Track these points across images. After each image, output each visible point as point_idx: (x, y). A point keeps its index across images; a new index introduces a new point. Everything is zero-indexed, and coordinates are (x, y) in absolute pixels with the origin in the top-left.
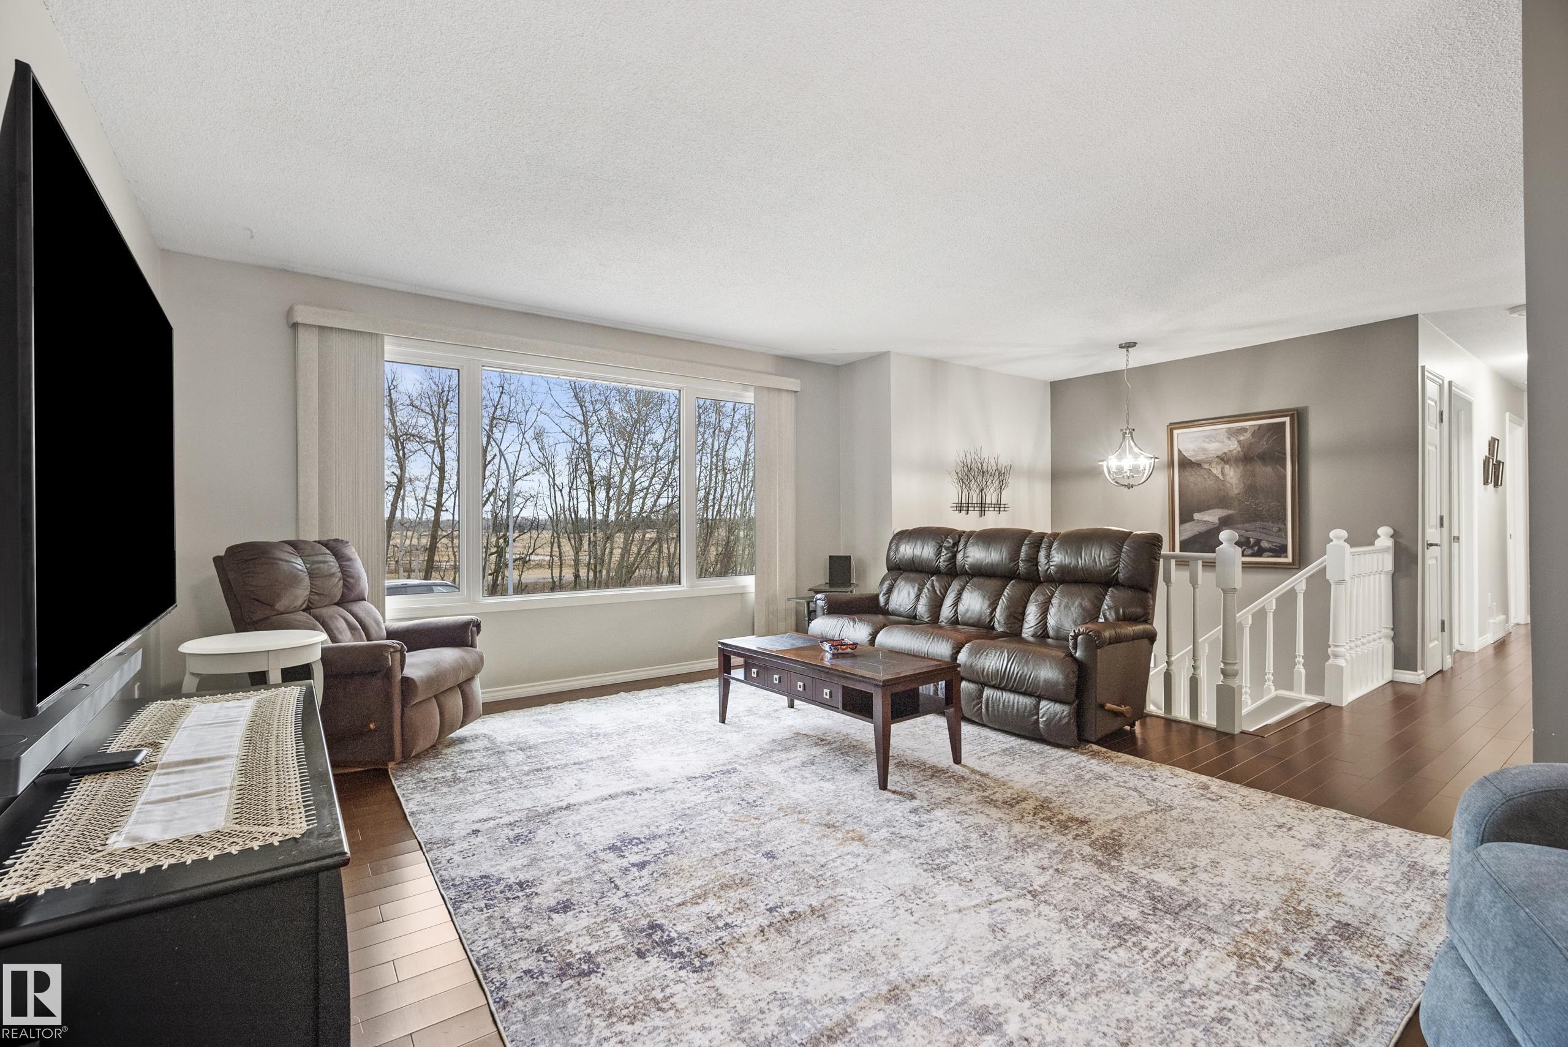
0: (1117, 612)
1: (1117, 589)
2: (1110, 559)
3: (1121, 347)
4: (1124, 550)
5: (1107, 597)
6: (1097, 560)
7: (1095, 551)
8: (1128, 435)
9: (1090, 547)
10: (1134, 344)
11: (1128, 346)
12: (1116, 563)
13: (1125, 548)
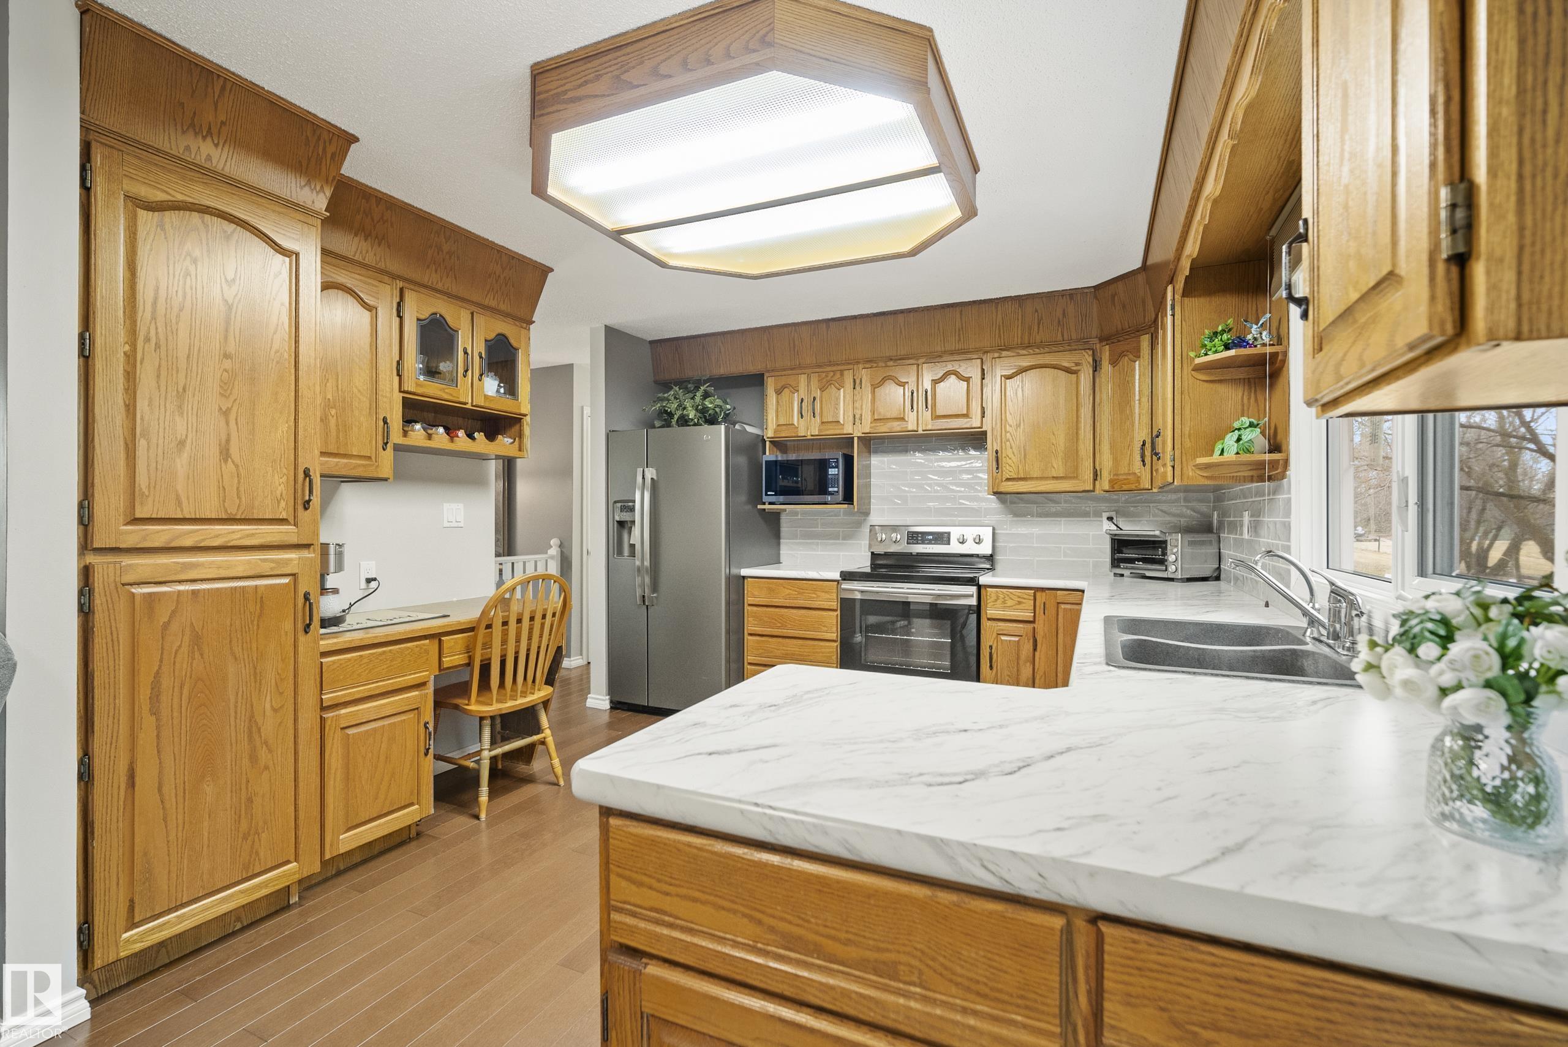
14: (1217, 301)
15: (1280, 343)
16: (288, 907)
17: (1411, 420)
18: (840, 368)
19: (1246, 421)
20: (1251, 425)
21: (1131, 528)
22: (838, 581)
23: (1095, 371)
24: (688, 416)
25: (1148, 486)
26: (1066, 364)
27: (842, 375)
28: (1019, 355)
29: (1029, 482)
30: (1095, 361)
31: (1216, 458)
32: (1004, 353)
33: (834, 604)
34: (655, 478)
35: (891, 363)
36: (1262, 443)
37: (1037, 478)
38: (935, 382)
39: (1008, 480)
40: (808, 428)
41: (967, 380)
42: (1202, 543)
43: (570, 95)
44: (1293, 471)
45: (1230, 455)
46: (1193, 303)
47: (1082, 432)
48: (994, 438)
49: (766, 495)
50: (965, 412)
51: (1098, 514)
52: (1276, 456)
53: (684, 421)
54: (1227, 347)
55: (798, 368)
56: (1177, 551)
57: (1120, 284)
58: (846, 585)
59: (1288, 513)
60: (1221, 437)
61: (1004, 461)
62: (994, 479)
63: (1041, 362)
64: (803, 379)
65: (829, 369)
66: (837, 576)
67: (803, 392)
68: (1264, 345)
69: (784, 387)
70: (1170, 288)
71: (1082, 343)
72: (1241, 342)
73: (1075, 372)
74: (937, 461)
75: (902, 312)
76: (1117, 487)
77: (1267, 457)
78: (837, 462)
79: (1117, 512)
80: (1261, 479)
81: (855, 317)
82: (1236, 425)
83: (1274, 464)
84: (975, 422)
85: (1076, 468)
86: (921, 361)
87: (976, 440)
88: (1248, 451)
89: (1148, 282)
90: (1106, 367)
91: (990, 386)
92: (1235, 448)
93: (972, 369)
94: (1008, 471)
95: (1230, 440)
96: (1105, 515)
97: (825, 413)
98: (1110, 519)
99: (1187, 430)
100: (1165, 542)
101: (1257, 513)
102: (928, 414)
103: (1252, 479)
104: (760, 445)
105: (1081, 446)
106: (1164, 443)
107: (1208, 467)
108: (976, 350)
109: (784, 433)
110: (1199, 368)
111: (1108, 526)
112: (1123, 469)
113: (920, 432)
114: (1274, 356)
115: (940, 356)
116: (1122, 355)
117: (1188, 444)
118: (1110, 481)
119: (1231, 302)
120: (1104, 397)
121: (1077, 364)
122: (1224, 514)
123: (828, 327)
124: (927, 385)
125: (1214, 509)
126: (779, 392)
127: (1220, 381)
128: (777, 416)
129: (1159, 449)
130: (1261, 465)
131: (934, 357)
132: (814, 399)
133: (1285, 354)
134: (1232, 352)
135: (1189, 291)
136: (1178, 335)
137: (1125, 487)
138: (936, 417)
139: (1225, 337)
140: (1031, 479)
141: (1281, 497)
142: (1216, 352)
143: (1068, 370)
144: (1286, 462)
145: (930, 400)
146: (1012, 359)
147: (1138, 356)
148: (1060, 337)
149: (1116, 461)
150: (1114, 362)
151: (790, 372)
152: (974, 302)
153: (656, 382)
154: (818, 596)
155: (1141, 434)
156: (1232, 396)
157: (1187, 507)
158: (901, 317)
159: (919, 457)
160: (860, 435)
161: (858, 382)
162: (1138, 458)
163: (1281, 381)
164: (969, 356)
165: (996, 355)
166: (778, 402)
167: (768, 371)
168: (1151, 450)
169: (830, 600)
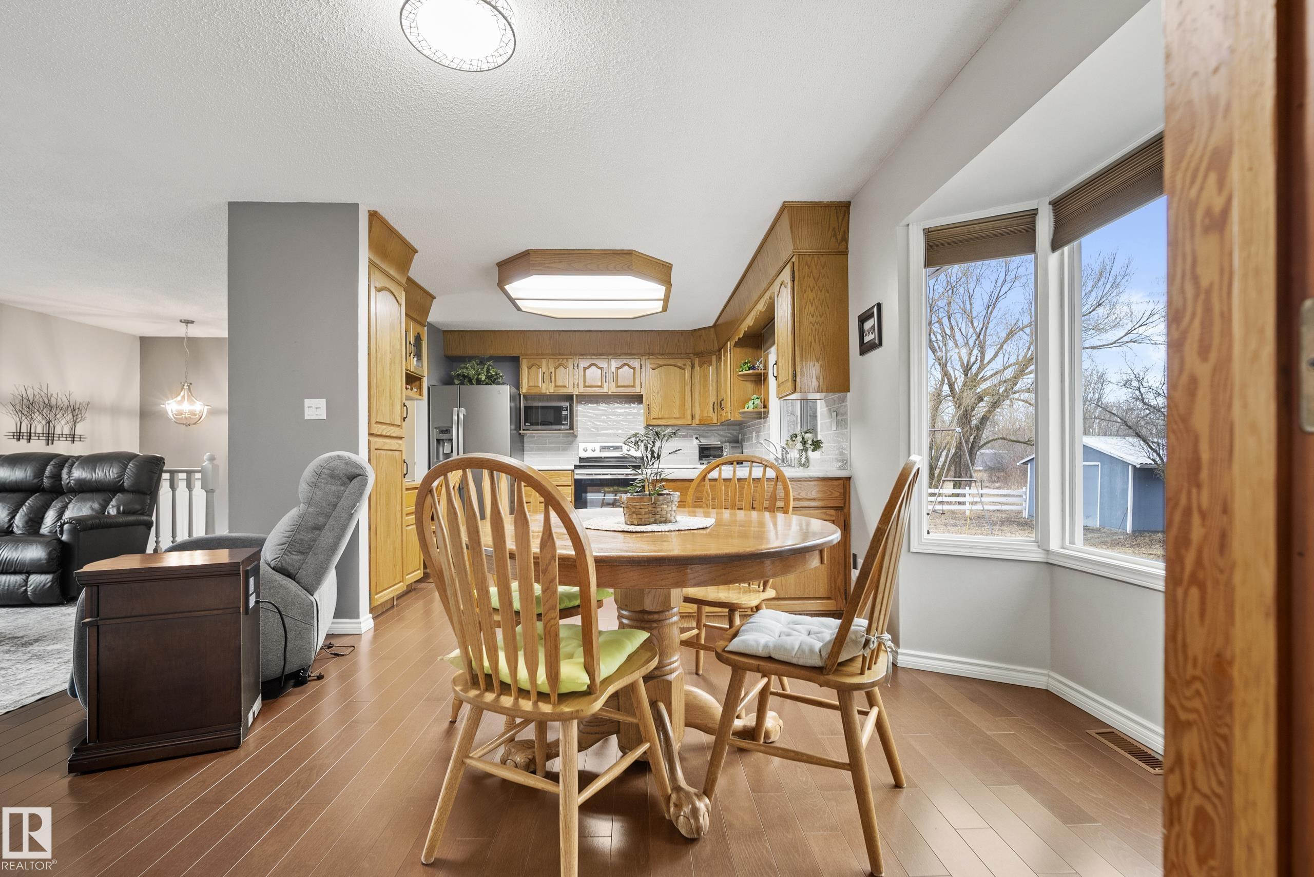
0: (118, 509)
1: (122, 494)
2: (117, 474)
3: (181, 321)
4: (129, 467)
5: (114, 500)
6: (107, 474)
7: (106, 469)
8: (186, 387)
9: (103, 465)
10: (192, 322)
11: (188, 322)
12: (121, 475)
13: (131, 465)
14: (745, 350)
15: (765, 369)
16: (393, 607)
17: (799, 401)
18: (567, 357)
19: (755, 396)
20: (757, 398)
21: (705, 442)
22: (573, 471)
23: (692, 369)
24: (481, 378)
25: (716, 422)
26: (680, 365)
27: (567, 361)
28: (658, 358)
29: (663, 420)
30: (692, 364)
31: (746, 409)
32: (651, 357)
33: (570, 483)
34: (465, 414)
35: (593, 357)
36: (761, 405)
37: (667, 418)
38: (618, 368)
39: (654, 419)
40: (547, 388)
41: (634, 369)
42: (736, 447)
43: (547, 265)
44: (770, 415)
45: (751, 409)
46: (737, 350)
47: (686, 397)
48: (647, 398)
49: (525, 425)
50: (632, 384)
51: (692, 436)
52: (765, 409)
53: (479, 382)
54: (749, 369)
55: (542, 355)
56: (727, 453)
57: (703, 331)
58: (577, 471)
59: (769, 430)
60: (747, 402)
61: (651, 409)
62: (647, 418)
63: (669, 363)
64: (544, 362)
65: (560, 357)
66: (572, 468)
67: (544, 369)
68: (761, 369)
69: (533, 365)
70: (729, 343)
71: (686, 356)
72: (753, 368)
73: (684, 369)
74: (614, 408)
75: (601, 331)
76: (702, 423)
77: (763, 410)
78: (567, 408)
79: (700, 435)
80: (761, 418)
81: (575, 331)
82: (752, 398)
83: (765, 412)
84: (637, 390)
85: (684, 414)
86: (610, 357)
87: (638, 399)
88: (757, 408)
89: (716, 332)
90: (697, 368)
91: (644, 372)
92: (752, 406)
93: (636, 363)
94: (654, 414)
95: (751, 403)
96: (694, 437)
97: (558, 381)
98: (697, 438)
99: (735, 399)
100: (722, 447)
101: (758, 432)
102: (614, 384)
103: (757, 418)
104: (518, 397)
105: (686, 404)
106: (726, 403)
107: (743, 413)
108: (638, 354)
109: (533, 391)
110: (740, 376)
111: (696, 442)
112: (705, 415)
113: (610, 393)
114: (764, 373)
115: (620, 356)
116: (704, 363)
117: (736, 404)
118: (699, 420)
119: (749, 351)
120: (696, 381)
121: (684, 365)
122: (744, 434)
123: (559, 335)
124: (614, 370)
125: (739, 433)
126: (529, 368)
127: (746, 381)
128: (528, 381)
129: (723, 406)
130: (760, 413)
131: (616, 355)
132: (551, 373)
133: (768, 373)
134: (751, 371)
135: (736, 345)
136: (732, 361)
137: (706, 423)
138: (618, 386)
139: (749, 365)
140: (664, 418)
141: (767, 424)
142: (746, 370)
143: (680, 368)
144: (768, 412)
145: (616, 378)
146: (655, 360)
147: (711, 364)
148: (676, 352)
149: (702, 411)
150: (701, 366)
151: (536, 357)
152: (638, 331)
153: (445, 355)
154: (561, 479)
155: (713, 399)
156: (750, 386)
157: (729, 433)
158: (599, 333)
159: (603, 407)
160: (577, 393)
161: (576, 365)
162: (712, 410)
163: (766, 383)
164: (634, 357)
165: (647, 357)
166: (529, 373)
167: (523, 355)
168: (719, 405)
169: (567, 480)
